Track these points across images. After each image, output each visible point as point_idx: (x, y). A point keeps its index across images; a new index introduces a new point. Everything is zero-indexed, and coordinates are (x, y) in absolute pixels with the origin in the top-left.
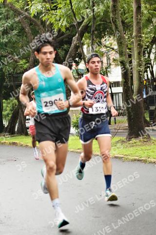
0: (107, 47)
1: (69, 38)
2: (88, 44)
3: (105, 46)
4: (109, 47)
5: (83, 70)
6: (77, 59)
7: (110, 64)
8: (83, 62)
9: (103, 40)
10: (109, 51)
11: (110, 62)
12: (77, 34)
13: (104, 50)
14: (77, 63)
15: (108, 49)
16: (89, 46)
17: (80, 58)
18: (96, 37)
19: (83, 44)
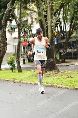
0: (31, 10)
1: (5, 4)
2: (18, 8)
3: (29, 9)
4: (32, 10)
5: (15, 26)
6: (11, 18)
7: (33, 22)
8: (14, 20)
9: (28, 5)
10: (32, 13)
11: (33, 20)
12: (10, 2)
13: (28, 12)
14: (11, 21)
15: (32, 11)
16: (18, 10)
17: (13, 18)
18: (24, 4)
19: (14, 8)
